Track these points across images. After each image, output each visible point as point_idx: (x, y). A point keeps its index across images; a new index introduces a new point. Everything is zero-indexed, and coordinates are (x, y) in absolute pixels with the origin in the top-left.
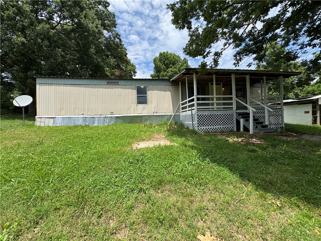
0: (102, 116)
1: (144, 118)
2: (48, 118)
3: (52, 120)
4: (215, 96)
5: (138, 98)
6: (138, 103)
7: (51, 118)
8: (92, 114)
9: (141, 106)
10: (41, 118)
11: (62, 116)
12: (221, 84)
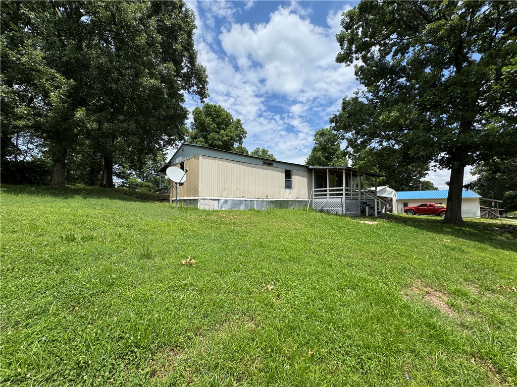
0: (260, 200)
1: (290, 203)
2: (212, 199)
3: (216, 203)
4: (328, 188)
5: (286, 182)
6: (286, 188)
7: (215, 200)
8: (251, 197)
9: (288, 190)
10: (205, 199)
11: (225, 198)
12: (336, 174)
